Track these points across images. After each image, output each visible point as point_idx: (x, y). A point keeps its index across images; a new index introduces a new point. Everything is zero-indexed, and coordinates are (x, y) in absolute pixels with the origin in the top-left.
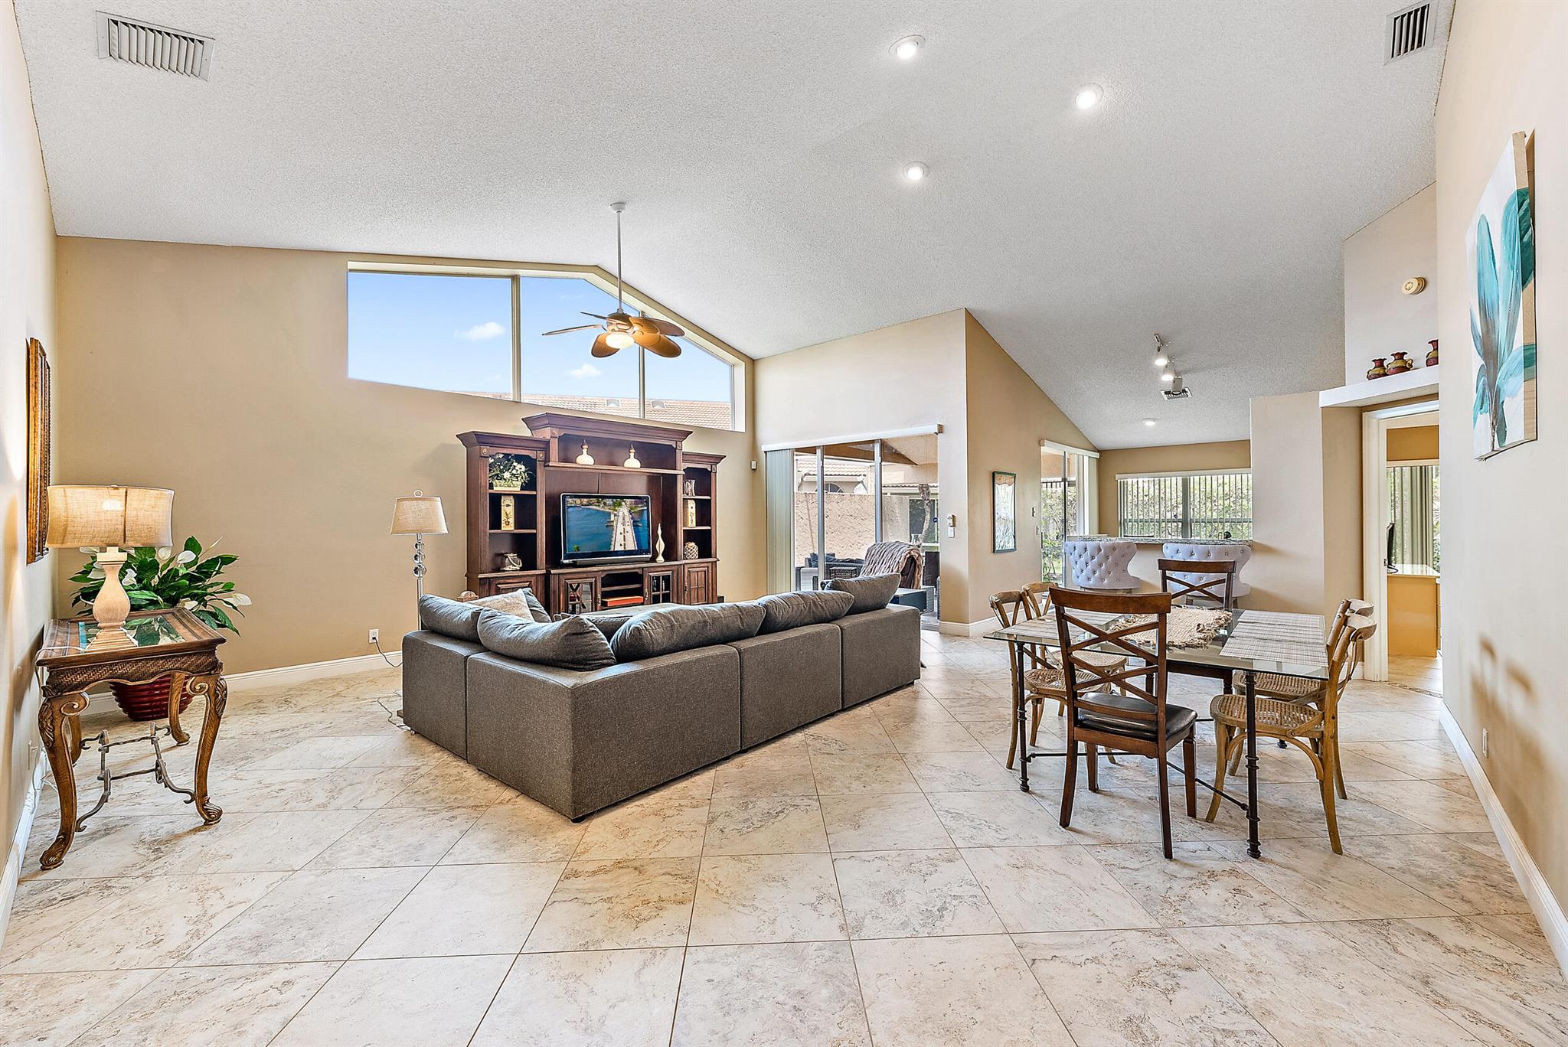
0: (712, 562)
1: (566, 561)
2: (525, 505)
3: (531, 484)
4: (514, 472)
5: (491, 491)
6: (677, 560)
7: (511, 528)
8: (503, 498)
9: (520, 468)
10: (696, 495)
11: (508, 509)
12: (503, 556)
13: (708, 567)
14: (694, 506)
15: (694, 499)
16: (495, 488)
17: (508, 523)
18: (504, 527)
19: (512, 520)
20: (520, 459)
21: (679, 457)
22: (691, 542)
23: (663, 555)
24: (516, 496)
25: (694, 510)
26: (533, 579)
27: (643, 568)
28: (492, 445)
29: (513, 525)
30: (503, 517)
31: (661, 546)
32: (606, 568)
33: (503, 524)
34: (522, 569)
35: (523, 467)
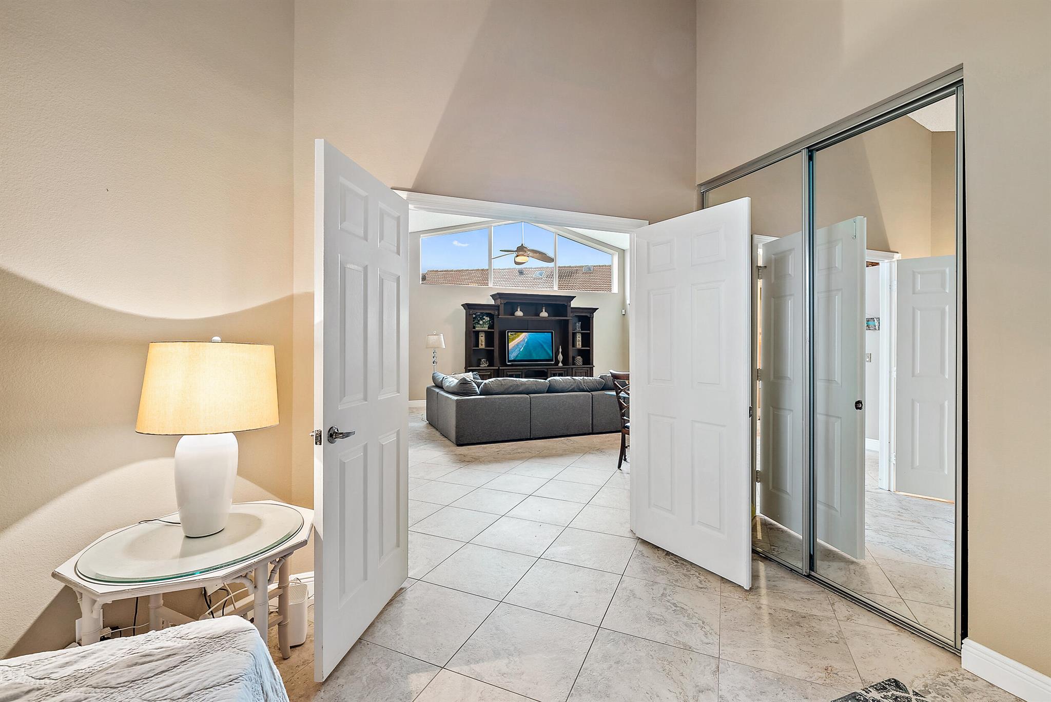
0: (590, 367)
1: (508, 363)
2: (489, 336)
3: (491, 327)
4: (484, 321)
5: (474, 330)
6: (568, 365)
7: (483, 347)
8: (480, 333)
9: (487, 319)
10: (582, 330)
11: (482, 338)
12: (480, 360)
13: (587, 370)
14: (580, 337)
15: (581, 333)
16: (476, 329)
17: (482, 344)
18: (480, 347)
19: (483, 343)
20: (488, 315)
21: (569, 310)
22: (579, 356)
23: (562, 362)
24: (485, 332)
25: (580, 339)
26: (492, 371)
27: (547, 369)
28: (474, 309)
29: (484, 345)
30: (480, 342)
31: (560, 357)
32: (527, 367)
33: (480, 345)
34: (488, 366)
35: (488, 318)
